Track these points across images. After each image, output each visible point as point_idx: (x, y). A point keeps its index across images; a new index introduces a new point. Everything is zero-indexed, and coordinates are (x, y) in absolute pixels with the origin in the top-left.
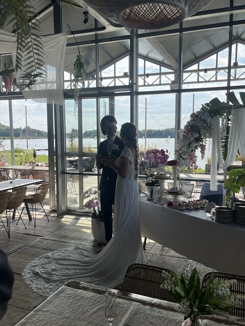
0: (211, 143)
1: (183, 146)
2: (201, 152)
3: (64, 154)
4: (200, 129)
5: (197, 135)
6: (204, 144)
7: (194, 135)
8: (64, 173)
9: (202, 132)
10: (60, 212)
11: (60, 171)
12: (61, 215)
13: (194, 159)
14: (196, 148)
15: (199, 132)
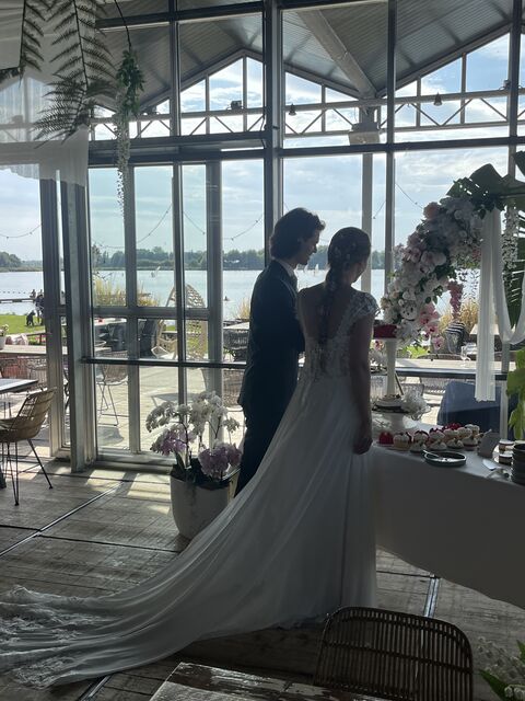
0: (478, 279)
1: (405, 289)
2: (451, 302)
3: (89, 312)
4: (448, 245)
5: (442, 261)
6: (460, 282)
7: (434, 260)
8: (88, 360)
9: (455, 251)
10: (80, 462)
11: (77, 356)
12: (81, 471)
13: (433, 320)
14: (438, 292)
15: (446, 253)
